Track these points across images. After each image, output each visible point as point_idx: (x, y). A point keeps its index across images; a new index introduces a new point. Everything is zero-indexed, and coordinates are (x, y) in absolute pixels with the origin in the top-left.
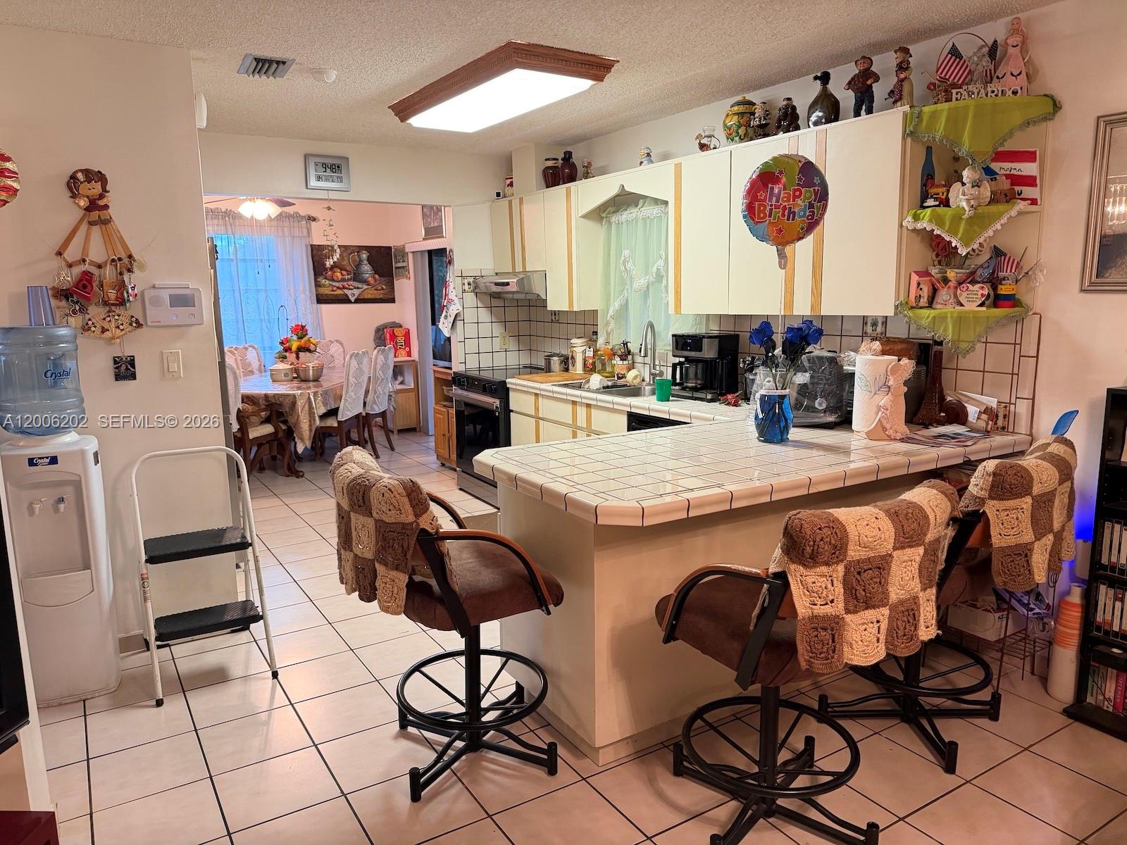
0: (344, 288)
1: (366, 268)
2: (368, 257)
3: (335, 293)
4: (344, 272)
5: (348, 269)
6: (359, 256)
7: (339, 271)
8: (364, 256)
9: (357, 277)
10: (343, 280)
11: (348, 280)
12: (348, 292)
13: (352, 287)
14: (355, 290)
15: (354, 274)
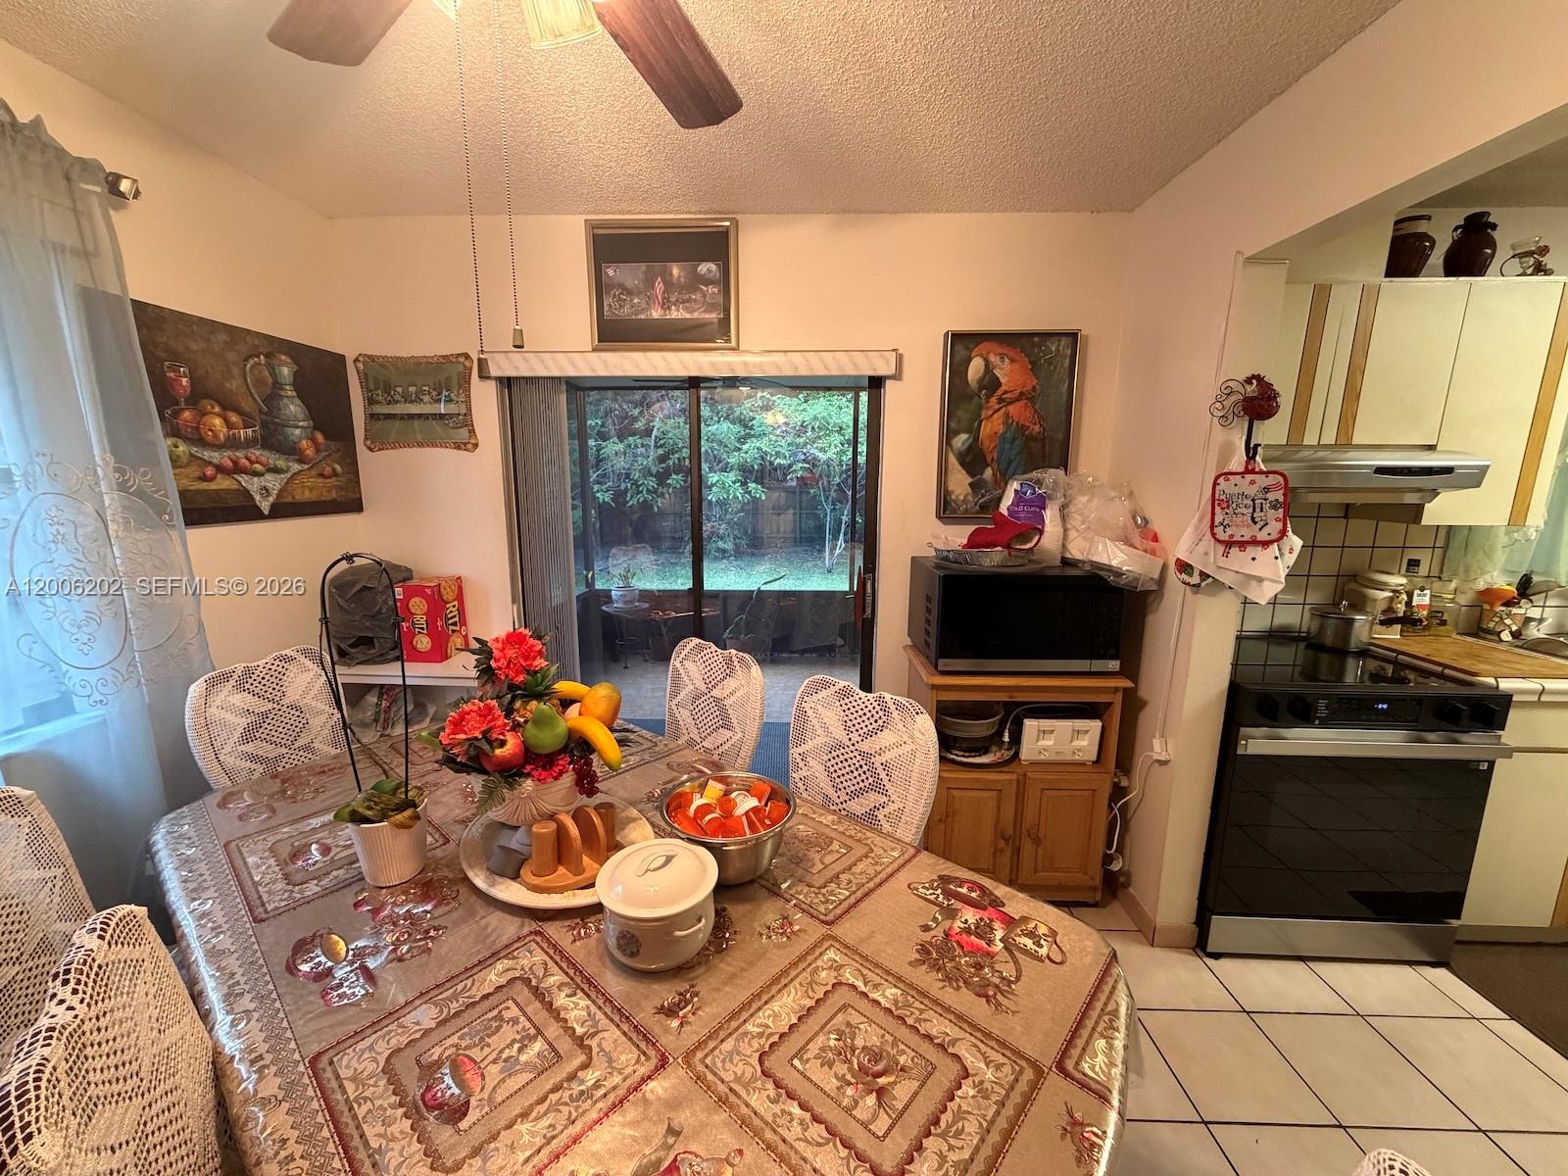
0: (238, 469)
1: (293, 408)
2: (295, 375)
3: (213, 486)
4: (234, 418)
5: (246, 405)
6: (271, 368)
7: (217, 409)
8: (285, 371)
9: (272, 437)
10: (232, 443)
11: (249, 443)
12: (253, 485)
13: (258, 467)
14: (269, 477)
15: (264, 425)
